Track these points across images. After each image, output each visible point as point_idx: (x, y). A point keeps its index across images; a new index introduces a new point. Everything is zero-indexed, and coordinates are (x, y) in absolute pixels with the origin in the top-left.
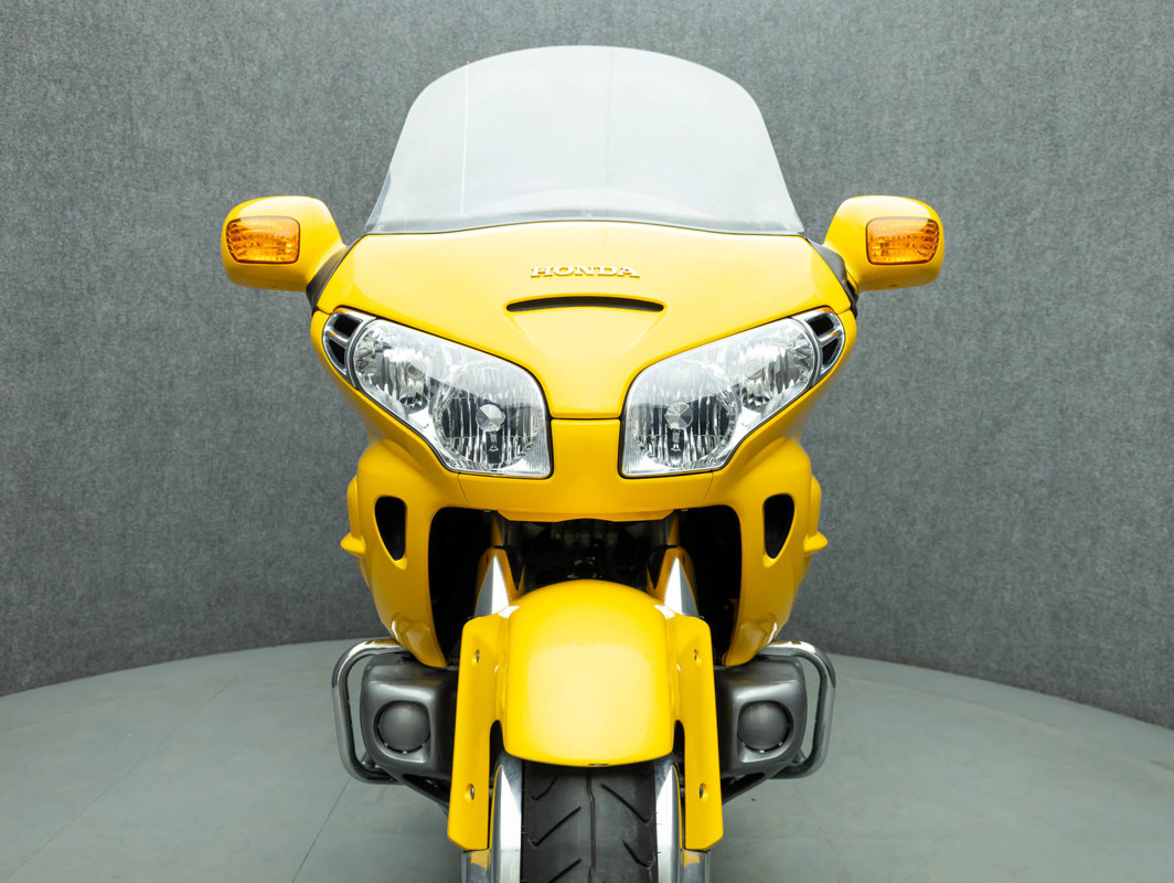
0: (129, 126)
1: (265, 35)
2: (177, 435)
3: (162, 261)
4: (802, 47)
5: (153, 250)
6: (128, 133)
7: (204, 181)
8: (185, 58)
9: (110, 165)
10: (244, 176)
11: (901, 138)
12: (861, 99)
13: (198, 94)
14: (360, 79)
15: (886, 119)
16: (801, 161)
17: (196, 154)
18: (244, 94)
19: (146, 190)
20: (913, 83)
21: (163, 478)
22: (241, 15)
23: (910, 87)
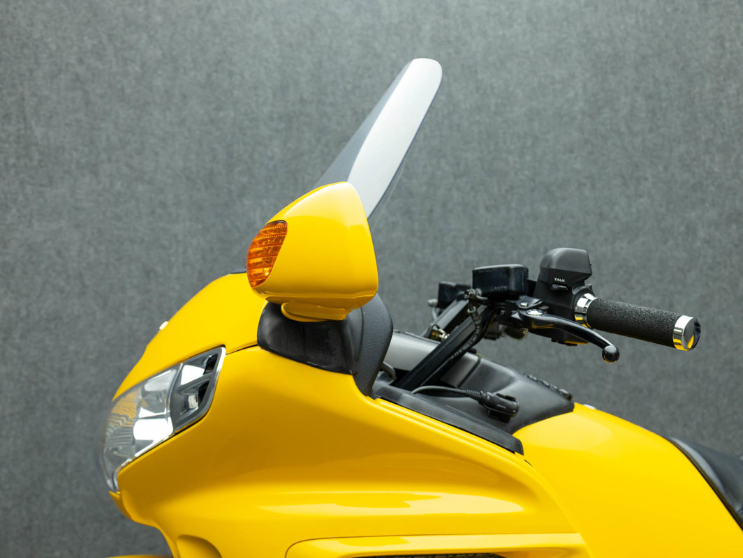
0: (22, 126)
1: (145, 37)
2: (78, 419)
3: (59, 253)
4: (622, 27)
5: (49, 243)
6: (22, 132)
7: (95, 174)
8: (73, 60)
9: (6, 164)
10: (131, 168)
11: (724, 102)
12: (683, 69)
13: (86, 92)
14: (231, 74)
15: (708, 86)
16: (628, 127)
17: (86, 150)
18: (128, 91)
19: (41, 185)
20: (732, 53)
21: (66, 464)
22: (122, 19)
23: (729, 56)
